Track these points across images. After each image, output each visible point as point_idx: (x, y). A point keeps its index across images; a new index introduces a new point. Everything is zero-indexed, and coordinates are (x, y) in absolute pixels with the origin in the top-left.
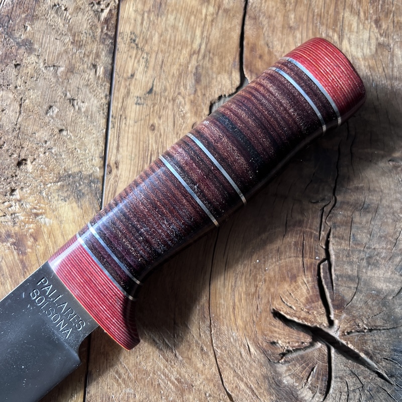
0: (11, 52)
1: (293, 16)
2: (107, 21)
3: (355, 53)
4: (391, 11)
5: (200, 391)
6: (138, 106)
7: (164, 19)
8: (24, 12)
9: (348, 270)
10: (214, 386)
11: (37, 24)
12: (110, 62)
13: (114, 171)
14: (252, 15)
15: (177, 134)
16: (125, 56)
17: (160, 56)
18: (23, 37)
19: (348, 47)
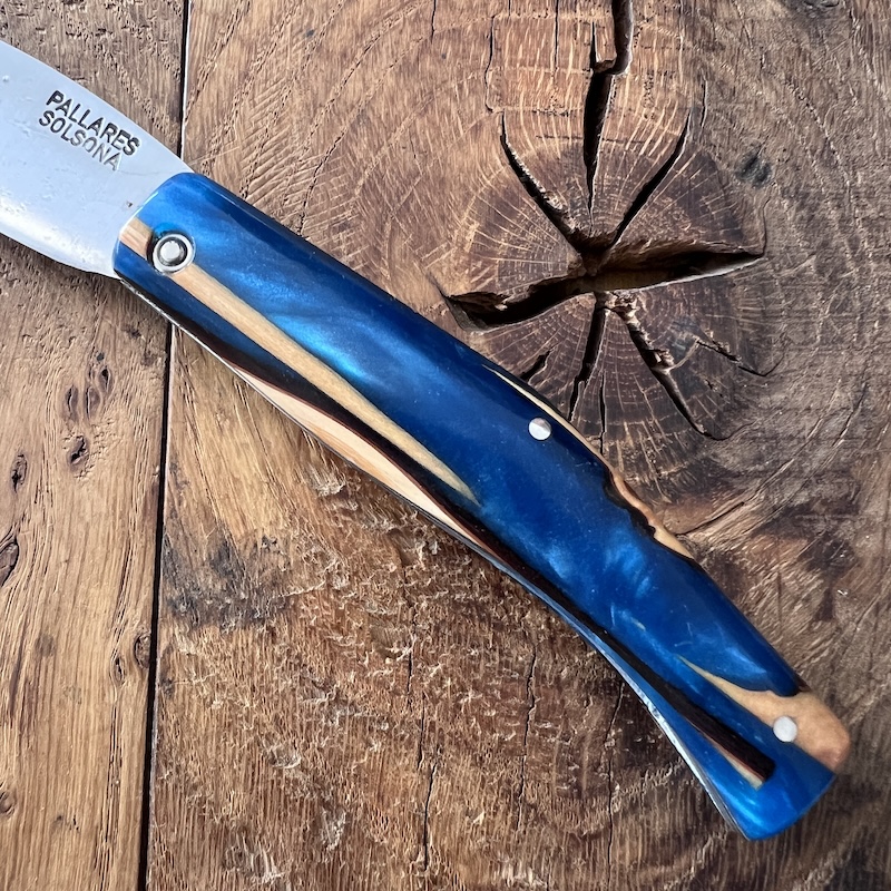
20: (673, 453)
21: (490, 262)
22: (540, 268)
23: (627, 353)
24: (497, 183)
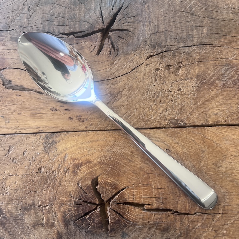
5: (132, 82)
6: (10, 122)
10: (130, 76)
13: (41, 129)
20: (71, 217)
21: (104, 185)
22: (103, 194)
23: (88, 209)
24: (119, 186)
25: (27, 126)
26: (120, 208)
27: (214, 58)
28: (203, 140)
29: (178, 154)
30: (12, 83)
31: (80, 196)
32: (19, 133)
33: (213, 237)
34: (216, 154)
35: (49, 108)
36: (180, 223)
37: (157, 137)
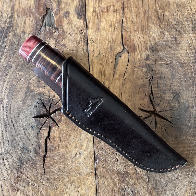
0: (60, 48)
1: (136, 27)
2: (84, 36)
3: (154, 36)
4: (163, 22)
6: (96, 59)
7: (100, 33)
8: (62, 36)
9: (158, 95)
11: (66, 39)
12: (87, 47)
14: (124, 29)
15: (108, 65)
16: (91, 45)
17: (100, 44)
18: (63, 44)
19: (152, 34)
21: (61, 115)
22: (55, 114)
23: (47, 106)
24: (60, 124)
25: (94, 69)
26: (48, 124)
27: (140, 183)
28: (87, 174)
29: (79, 158)
30: (120, 58)
31: (54, 101)
32: (90, 65)
33: (32, 179)
34: (79, 182)
35: (105, 81)
36: (39, 160)
37: (88, 146)
